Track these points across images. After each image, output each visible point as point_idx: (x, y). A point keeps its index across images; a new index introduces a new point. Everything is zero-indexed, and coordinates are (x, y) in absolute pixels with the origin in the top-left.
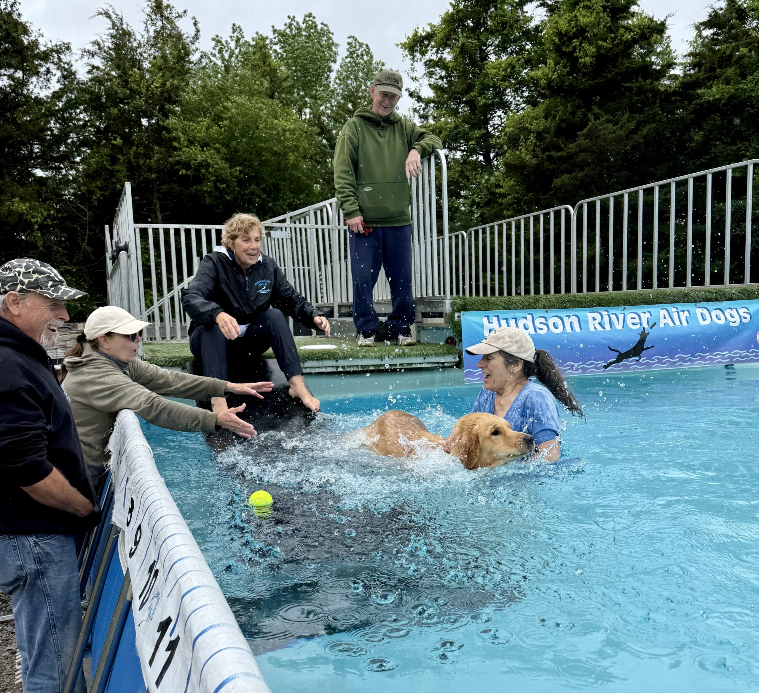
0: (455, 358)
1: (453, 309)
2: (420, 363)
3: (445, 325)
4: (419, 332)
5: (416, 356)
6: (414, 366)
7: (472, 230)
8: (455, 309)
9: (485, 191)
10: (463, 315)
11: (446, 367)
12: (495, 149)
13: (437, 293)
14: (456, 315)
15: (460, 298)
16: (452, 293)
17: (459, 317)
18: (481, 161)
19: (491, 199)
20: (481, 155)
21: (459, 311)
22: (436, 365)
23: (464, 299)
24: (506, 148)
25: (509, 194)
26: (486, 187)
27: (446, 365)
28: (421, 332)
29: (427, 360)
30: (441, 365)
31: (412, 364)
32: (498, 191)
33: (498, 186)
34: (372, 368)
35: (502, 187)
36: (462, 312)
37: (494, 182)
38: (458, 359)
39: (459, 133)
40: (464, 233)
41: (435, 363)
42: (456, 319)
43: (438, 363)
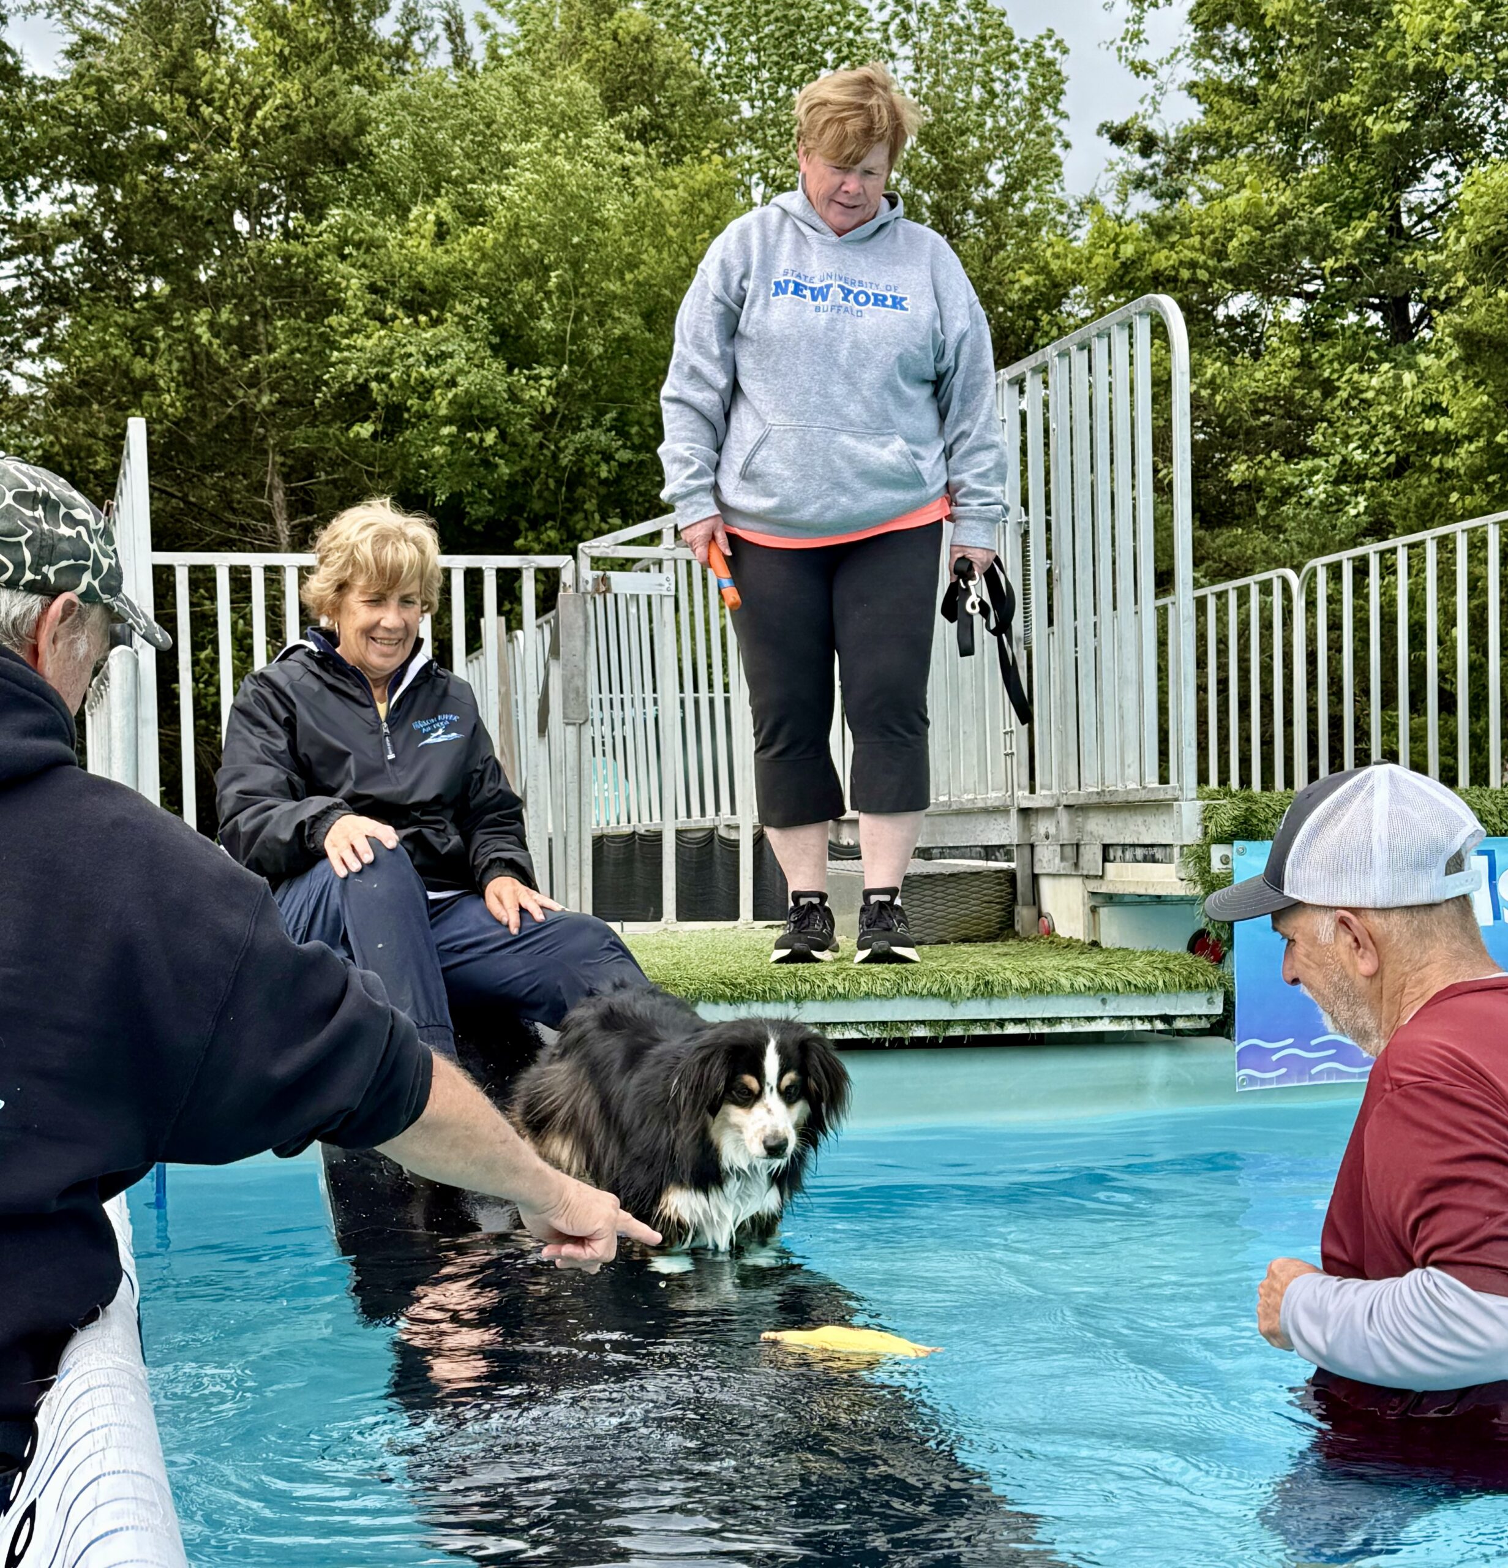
0: (1210, 1001)
1: (1205, 834)
2: (1090, 1019)
3: (1180, 889)
4: (1094, 910)
5: (1075, 992)
6: (1065, 1028)
7: (1319, 563)
8: (1212, 829)
9: (1389, 431)
10: (1242, 853)
11: (1180, 1032)
12: (1423, 287)
13: (1152, 781)
14: (1217, 852)
15: (1233, 796)
16: (1203, 778)
17: (1225, 860)
18: (1374, 329)
19: (1408, 455)
20: (1375, 308)
21: (1226, 839)
22: (1147, 1026)
23: (1248, 799)
24: (1461, 281)
25: (1470, 439)
26: (1392, 415)
27: (1179, 1024)
28: (1104, 912)
29: (1111, 1010)
30: (1159, 1025)
31: (1059, 1020)
32: (1429, 424)
33: (1435, 409)
34: (921, 1032)
35: (1445, 412)
36: (1238, 844)
37: (1420, 397)
38: (1218, 1009)
39: (1297, 231)
40: (1290, 574)
41: (1140, 1018)
42: (1216, 866)
43: (1151, 1019)
